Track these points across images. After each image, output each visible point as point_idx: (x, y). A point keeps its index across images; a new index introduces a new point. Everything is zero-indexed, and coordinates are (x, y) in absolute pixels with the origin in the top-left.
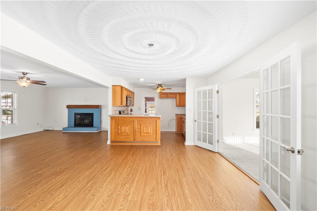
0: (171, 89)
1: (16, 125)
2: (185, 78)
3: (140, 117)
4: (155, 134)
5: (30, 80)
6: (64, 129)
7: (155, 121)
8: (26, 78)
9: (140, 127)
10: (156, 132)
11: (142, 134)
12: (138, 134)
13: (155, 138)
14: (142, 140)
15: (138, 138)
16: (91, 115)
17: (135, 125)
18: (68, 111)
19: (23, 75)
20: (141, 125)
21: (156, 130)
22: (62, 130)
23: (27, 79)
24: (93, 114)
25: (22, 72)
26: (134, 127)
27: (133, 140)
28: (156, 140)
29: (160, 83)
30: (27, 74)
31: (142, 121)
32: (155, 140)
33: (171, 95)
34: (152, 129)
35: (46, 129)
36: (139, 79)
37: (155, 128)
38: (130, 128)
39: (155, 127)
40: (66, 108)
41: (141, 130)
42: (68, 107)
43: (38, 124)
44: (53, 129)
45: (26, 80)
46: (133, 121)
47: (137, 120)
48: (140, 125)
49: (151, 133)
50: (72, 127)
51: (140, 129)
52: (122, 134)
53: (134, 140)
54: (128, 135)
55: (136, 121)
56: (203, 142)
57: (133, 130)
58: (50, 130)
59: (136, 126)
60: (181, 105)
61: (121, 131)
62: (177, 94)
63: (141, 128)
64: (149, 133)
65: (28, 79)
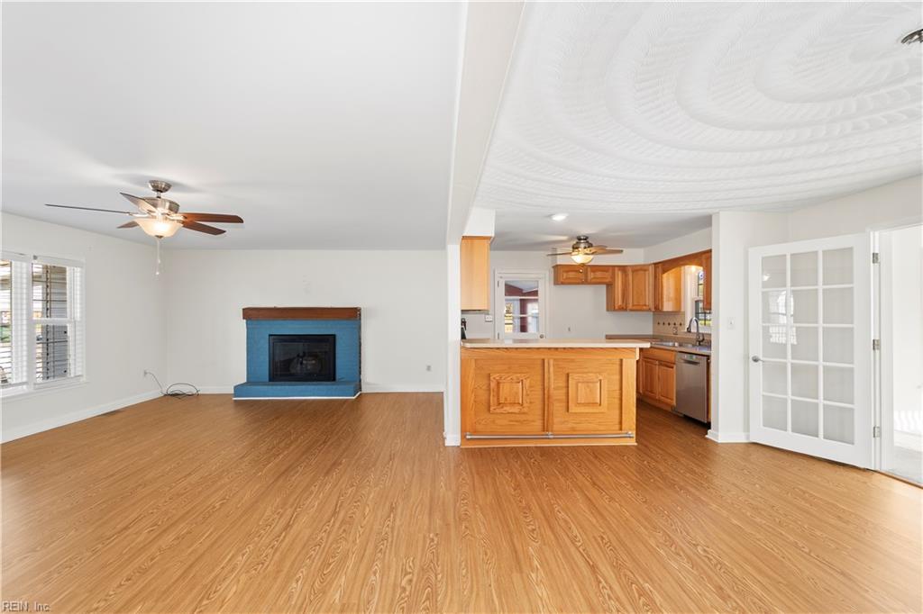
0: (622, 251)
1: (82, 380)
2: (709, 211)
3: (564, 348)
4: (617, 406)
5: (181, 210)
6: (239, 389)
7: (618, 362)
8: (168, 204)
9: (564, 384)
10: (621, 400)
11: (573, 409)
12: (557, 408)
13: (617, 421)
14: (573, 429)
15: (560, 421)
16: (330, 340)
17: (549, 378)
18: (247, 328)
19: (155, 194)
20: (568, 375)
21: (621, 394)
22: (232, 392)
23: (170, 209)
24: (334, 336)
25: (151, 182)
26: (544, 385)
27: (540, 427)
28: (621, 429)
29: (584, 232)
30: (168, 187)
31: (573, 361)
32: (617, 427)
33: (599, 274)
34: (609, 391)
35: (172, 390)
36: (550, 216)
37: (617, 387)
38: (530, 387)
39: (618, 383)
40: (242, 317)
41: (568, 393)
42: (250, 314)
43: (145, 373)
44: (195, 392)
45: (167, 211)
46: (540, 362)
47: (555, 360)
48: (564, 378)
49: (605, 403)
50: (264, 384)
51: (564, 391)
52: (502, 411)
53: (545, 428)
54: (524, 413)
55: (552, 362)
56: (793, 431)
57: (540, 393)
58: (184, 395)
59: (552, 380)
60: (630, 306)
61: (498, 399)
62: (616, 269)
63: (568, 387)
64: (596, 403)
65: (174, 207)
